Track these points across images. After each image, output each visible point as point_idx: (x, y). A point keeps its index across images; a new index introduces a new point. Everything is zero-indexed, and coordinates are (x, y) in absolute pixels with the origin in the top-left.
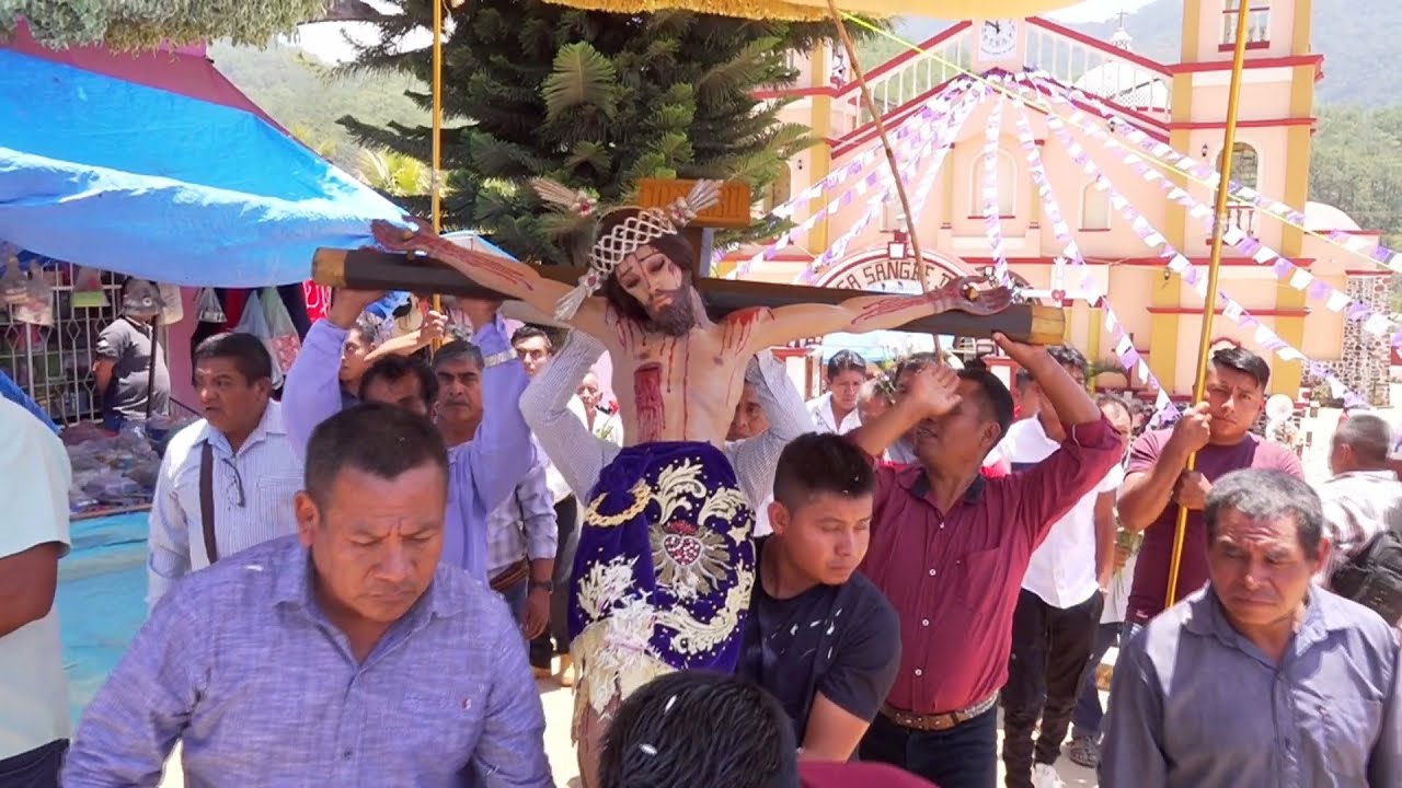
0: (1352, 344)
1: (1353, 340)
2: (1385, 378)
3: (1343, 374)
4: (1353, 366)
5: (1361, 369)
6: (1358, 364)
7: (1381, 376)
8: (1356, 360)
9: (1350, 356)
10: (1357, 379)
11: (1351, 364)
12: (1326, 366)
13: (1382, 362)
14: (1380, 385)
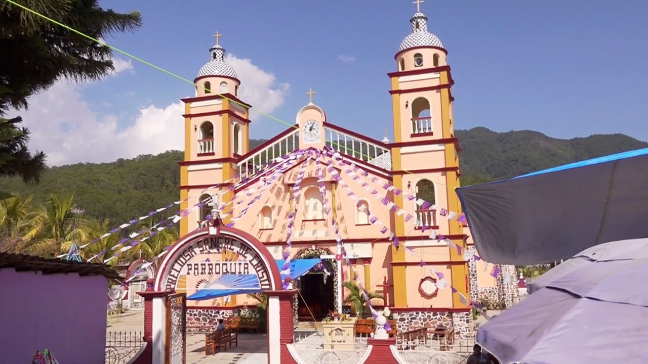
0: (499, 278)
1: (500, 276)
2: (517, 293)
3: (497, 293)
4: (501, 289)
5: (505, 290)
6: (503, 288)
7: (515, 293)
8: (502, 286)
9: (499, 284)
10: (504, 295)
11: (500, 288)
12: (490, 290)
13: (514, 286)
14: (515, 297)
